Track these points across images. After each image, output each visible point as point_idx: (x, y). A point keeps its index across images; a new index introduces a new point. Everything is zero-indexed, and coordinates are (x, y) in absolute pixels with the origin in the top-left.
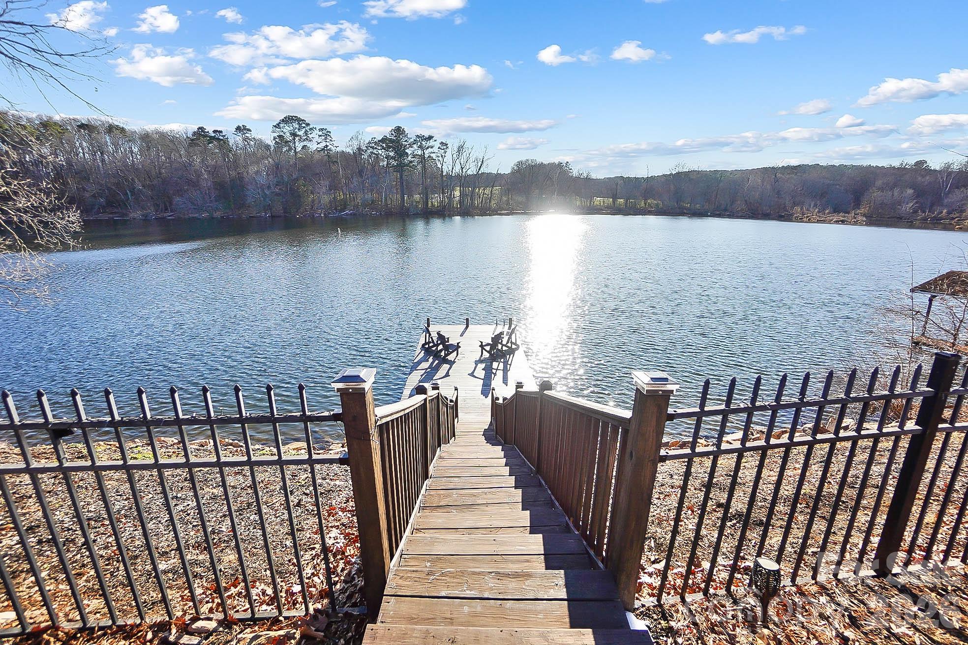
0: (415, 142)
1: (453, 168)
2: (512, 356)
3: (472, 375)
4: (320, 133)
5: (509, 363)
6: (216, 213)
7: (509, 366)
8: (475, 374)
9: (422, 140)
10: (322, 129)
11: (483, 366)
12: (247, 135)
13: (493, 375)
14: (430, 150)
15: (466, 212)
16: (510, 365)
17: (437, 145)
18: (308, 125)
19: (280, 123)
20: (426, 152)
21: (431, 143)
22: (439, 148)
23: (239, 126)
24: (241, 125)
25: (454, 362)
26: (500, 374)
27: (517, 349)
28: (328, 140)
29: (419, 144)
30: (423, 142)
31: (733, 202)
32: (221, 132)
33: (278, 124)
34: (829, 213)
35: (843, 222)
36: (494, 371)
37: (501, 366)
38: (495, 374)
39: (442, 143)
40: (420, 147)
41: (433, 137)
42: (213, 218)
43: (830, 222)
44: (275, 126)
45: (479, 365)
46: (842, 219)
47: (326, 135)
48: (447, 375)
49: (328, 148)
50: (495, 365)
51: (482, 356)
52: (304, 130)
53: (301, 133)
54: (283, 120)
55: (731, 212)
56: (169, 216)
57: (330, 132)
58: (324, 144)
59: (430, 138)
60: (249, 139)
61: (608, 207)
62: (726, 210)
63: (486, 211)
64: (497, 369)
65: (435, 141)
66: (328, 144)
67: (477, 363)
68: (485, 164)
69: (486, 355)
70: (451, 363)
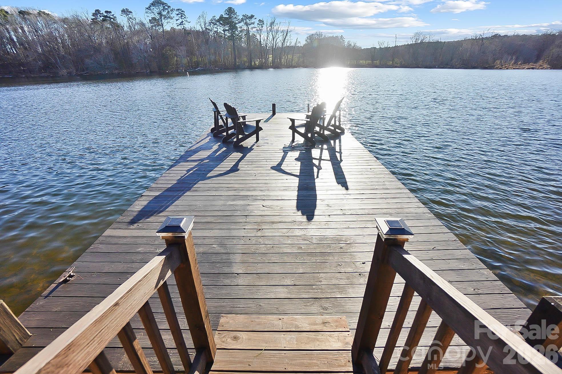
0: (242, 20)
1: (267, 39)
2: (337, 141)
3: (278, 168)
4: (177, 13)
5: (337, 149)
6: (115, 71)
7: (338, 155)
8: (283, 167)
9: (247, 19)
10: (178, 9)
11: (296, 154)
12: (130, 16)
13: (315, 170)
14: (252, 26)
15: (277, 66)
16: (340, 153)
17: (257, 21)
18: (169, 7)
19: (150, 6)
20: (250, 27)
21: (253, 20)
22: (258, 24)
23: (123, 9)
24: (125, 9)
25: (251, 149)
26: (327, 167)
27: (343, 132)
28: (183, 18)
29: (245, 21)
30: (247, 20)
31: (452, 60)
32: (110, 12)
33: (149, 7)
34: (520, 64)
35: (533, 68)
36: (316, 162)
37: (326, 155)
38: (319, 168)
39: (260, 20)
40: (246, 24)
41: (254, 16)
42: (113, 74)
43: (523, 69)
44: (148, 9)
45: (290, 154)
46: (532, 67)
47: (181, 14)
48: (235, 169)
49: (183, 23)
50: (315, 153)
51: (293, 141)
52: (167, 11)
53: (164, 13)
54: (152, 4)
55: (451, 65)
56: (85, 73)
57: (184, 12)
58: (180, 20)
59: (252, 16)
60: (132, 19)
61: (368, 64)
62: (447, 65)
63: (290, 66)
64: (320, 159)
65: (255, 19)
66: (183, 20)
67: (286, 151)
68: (289, 35)
69: (300, 140)
70: (245, 151)
